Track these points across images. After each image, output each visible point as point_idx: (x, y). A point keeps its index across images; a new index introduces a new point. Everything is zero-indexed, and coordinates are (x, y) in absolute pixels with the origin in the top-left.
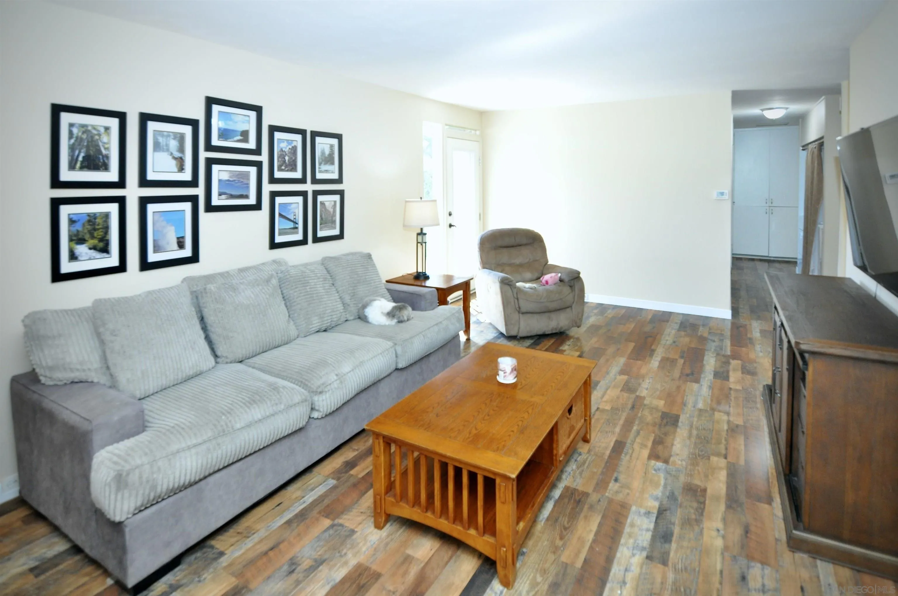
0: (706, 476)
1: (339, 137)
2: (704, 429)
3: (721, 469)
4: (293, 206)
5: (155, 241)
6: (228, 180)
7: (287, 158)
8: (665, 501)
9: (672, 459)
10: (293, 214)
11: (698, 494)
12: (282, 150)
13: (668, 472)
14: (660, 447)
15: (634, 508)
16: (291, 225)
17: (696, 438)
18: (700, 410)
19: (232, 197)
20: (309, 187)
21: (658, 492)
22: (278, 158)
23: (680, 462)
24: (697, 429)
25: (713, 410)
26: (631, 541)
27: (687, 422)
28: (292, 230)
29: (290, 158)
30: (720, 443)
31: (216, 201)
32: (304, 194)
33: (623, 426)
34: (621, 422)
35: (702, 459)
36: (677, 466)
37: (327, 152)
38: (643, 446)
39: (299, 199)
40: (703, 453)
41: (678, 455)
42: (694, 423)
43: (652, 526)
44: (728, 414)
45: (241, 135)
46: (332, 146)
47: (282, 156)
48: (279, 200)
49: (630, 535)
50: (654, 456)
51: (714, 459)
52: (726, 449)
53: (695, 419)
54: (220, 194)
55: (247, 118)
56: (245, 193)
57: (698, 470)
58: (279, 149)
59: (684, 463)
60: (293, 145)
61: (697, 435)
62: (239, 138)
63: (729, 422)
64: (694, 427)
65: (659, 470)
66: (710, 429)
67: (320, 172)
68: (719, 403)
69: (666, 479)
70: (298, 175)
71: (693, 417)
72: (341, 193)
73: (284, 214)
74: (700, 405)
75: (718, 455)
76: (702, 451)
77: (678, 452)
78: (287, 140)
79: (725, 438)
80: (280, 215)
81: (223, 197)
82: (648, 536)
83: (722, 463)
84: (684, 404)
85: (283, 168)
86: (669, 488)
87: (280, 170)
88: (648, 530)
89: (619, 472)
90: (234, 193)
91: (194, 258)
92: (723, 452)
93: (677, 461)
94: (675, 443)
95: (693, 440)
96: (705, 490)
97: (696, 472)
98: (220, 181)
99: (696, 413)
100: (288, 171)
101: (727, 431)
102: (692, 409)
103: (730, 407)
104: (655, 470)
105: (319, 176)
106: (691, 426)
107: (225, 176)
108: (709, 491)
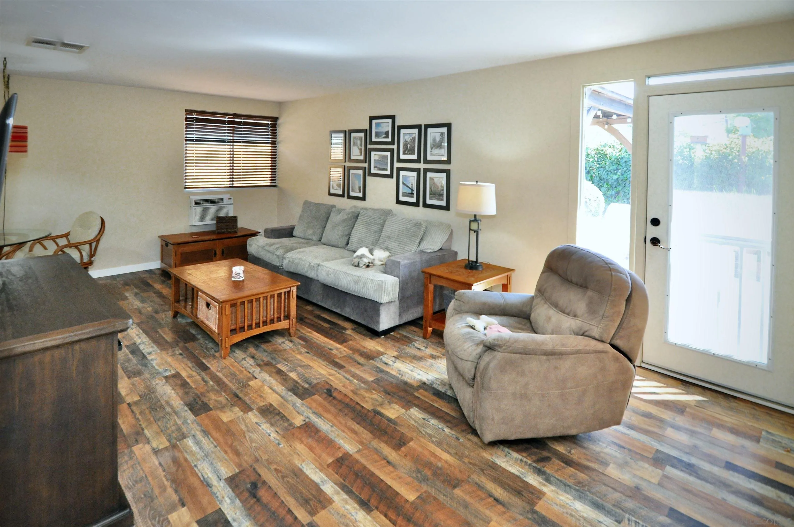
0: (133, 385)
1: (448, 126)
2: (163, 417)
3: (127, 395)
4: (411, 178)
5: (352, 187)
6: (378, 160)
7: (409, 146)
8: (146, 361)
9: (164, 381)
10: (410, 184)
11: (131, 374)
12: (406, 141)
13: (158, 373)
14: (180, 383)
15: (159, 351)
16: (410, 191)
17: (163, 406)
18: (184, 437)
19: (380, 169)
20: (422, 166)
21: (154, 363)
22: (404, 146)
23: (157, 382)
24: (167, 413)
25: (174, 446)
26: (147, 343)
27: (183, 414)
28: (411, 195)
29: (411, 146)
30: (141, 413)
31: (373, 171)
32: (418, 170)
33: (221, 379)
34: (225, 380)
35: (145, 394)
36: (157, 379)
37: (438, 139)
38: (190, 376)
39: (415, 174)
40: (147, 398)
41: (163, 386)
42: (176, 417)
43: (143, 351)
44: (156, 452)
45: (385, 134)
46: (442, 134)
47: (405, 145)
48: (402, 173)
49: (149, 344)
50: (177, 376)
51: (136, 398)
52: (133, 412)
53: (179, 422)
54: (375, 167)
55: (388, 124)
56: (385, 168)
57: (141, 385)
58: (404, 140)
59: (154, 383)
60: (413, 136)
61: (164, 409)
62: (384, 136)
63: (148, 441)
64: (173, 414)
65: (165, 371)
66: (158, 420)
67: (431, 155)
68: (175, 461)
69: (156, 370)
70: (415, 157)
71: (182, 423)
72: (448, 172)
73: (405, 182)
74: (190, 442)
75: (136, 403)
76: (149, 398)
77: (164, 387)
78: (409, 134)
79: (140, 421)
80: (403, 183)
81: (376, 169)
82: (141, 348)
83: (129, 400)
84: (206, 433)
85: (406, 152)
86: (150, 367)
87: (404, 153)
88: (144, 349)
89: (184, 357)
90: (380, 167)
91: (363, 198)
92: (134, 408)
93: (160, 382)
94: (173, 392)
95: (164, 403)
96: (129, 378)
97: (142, 383)
98: (375, 160)
99: (185, 430)
100: (409, 154)
101: (143, 430)
102: (193, 432)
103: (160, 464)
104: (167, 370)
105: (429, 158)
106: (176, 413)
107: (377, 158)
108: (126, 378)
